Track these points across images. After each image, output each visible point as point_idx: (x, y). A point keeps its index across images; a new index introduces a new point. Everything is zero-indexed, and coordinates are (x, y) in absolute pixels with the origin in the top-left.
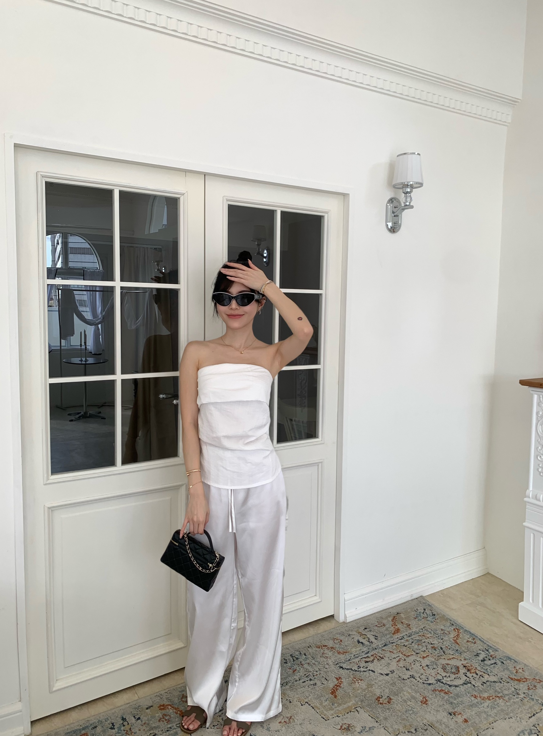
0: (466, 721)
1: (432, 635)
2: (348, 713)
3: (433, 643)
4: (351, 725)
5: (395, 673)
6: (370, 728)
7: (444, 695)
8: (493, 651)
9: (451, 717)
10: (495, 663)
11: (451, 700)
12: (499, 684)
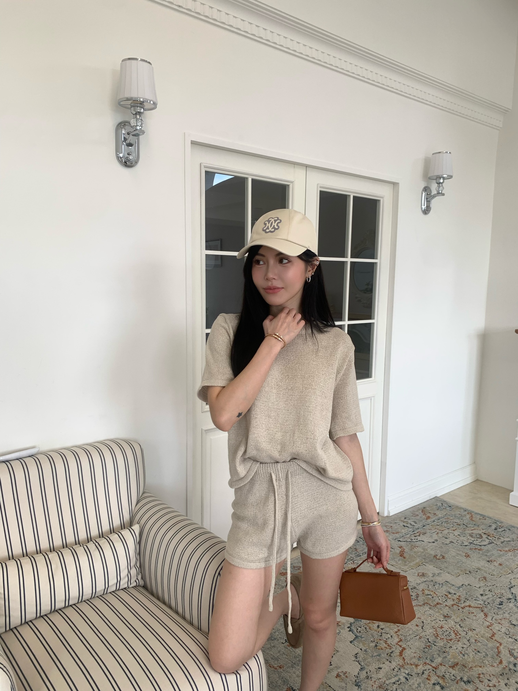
0: (500, 565)
1: (454, 518)
2: (418, 566)
3: (456, 522)
4: (425, 573)
5: (439, 541)
6: (438, 574)
7: (479, 551)
8: (500, 523)
9: (490, 563)
10: (504, 530)
11: (486, 554)
12: (513, 542)
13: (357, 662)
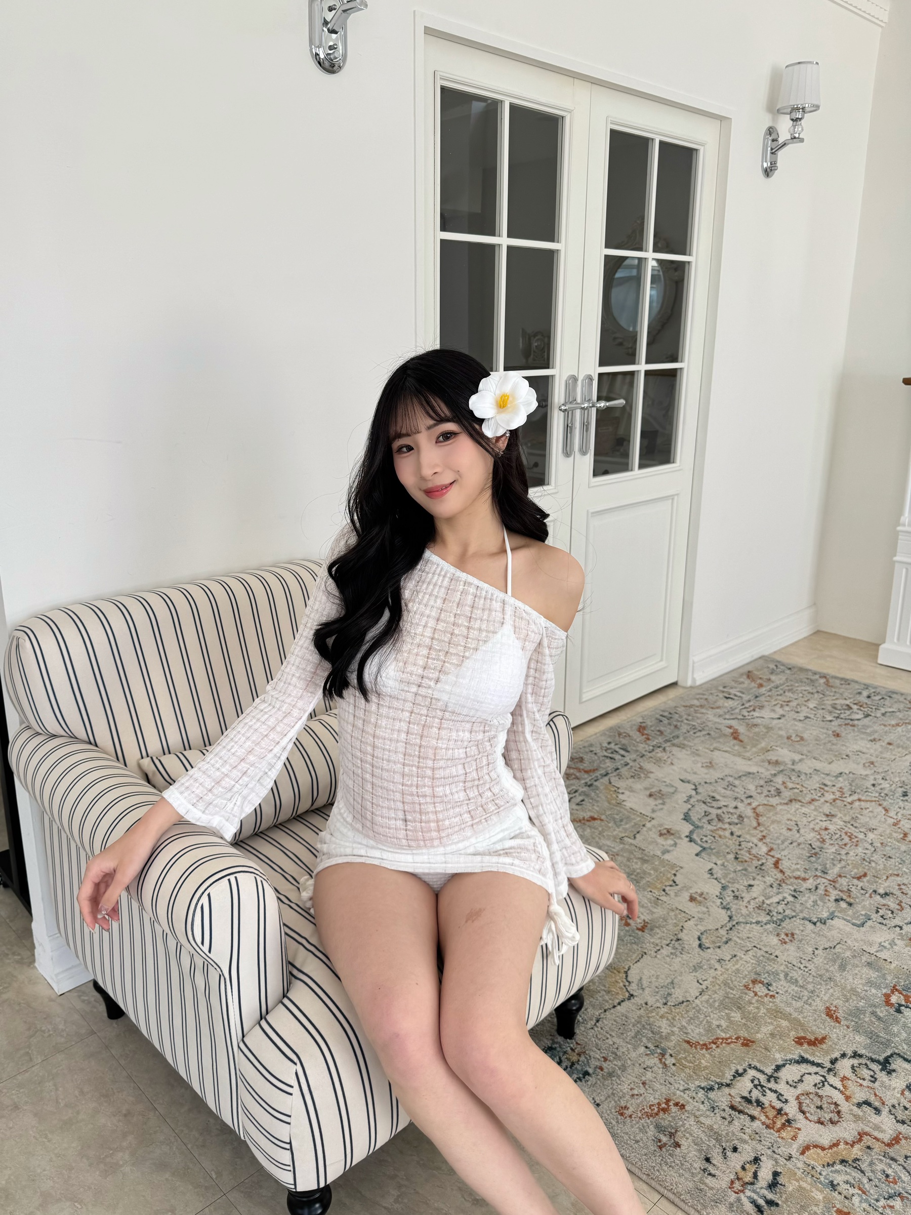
0: (890, 744)
1: (800, 684)
2: (766, 752)
3: (806, 689)
4: (779, 760)
5: (786, 716)
6: (799, 760)
7: (852, 728)
8: (873, 689)
9: (874, 743)
10: (883, 698)
13: (714, 880)
